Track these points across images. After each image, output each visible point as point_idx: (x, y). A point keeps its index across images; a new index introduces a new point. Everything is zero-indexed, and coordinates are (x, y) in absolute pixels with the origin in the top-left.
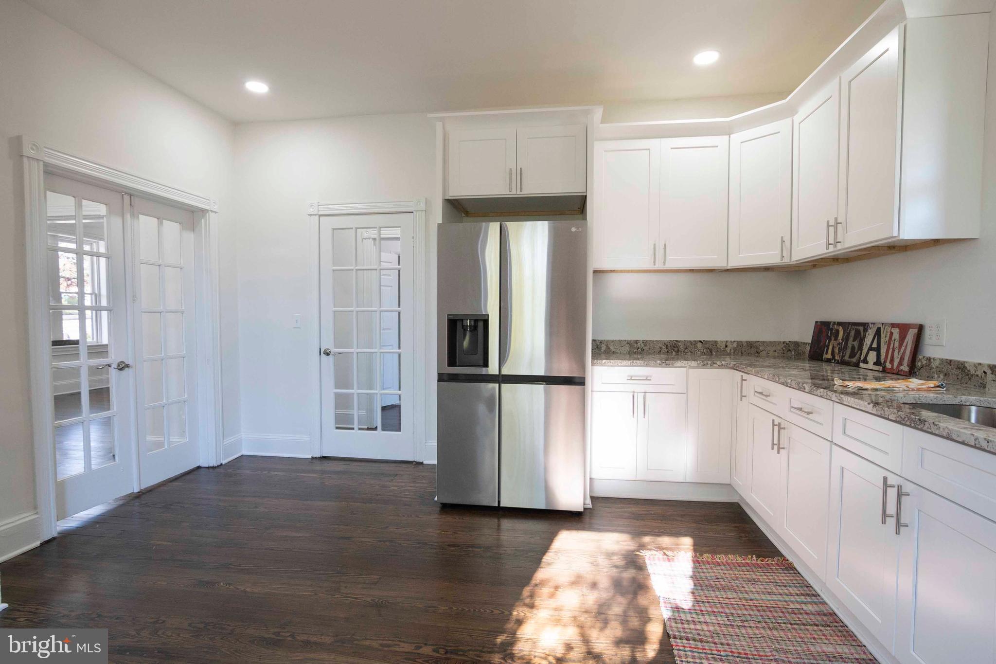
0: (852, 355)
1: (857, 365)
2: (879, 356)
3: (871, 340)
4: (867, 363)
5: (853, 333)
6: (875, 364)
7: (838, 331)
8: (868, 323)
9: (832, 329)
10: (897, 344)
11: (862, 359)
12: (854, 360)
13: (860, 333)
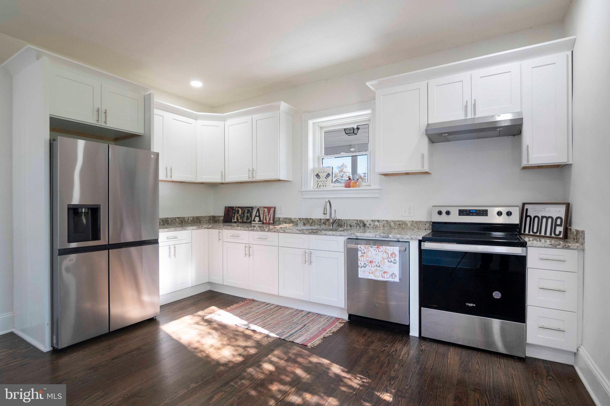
0: (248, 219)
1: (251, 222)
2: (260, 218)
3: (255, 213)
4: (255, 221)
5: (246, 211)
6: (258, 221)
7: (238, 211)
8: (253, 207)
9: (235, 210)
10: (267, 214)
11: (252, 220)
12: (249, 221)
13: (250, 211)
